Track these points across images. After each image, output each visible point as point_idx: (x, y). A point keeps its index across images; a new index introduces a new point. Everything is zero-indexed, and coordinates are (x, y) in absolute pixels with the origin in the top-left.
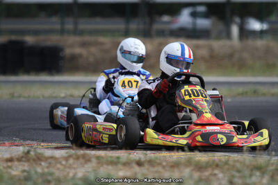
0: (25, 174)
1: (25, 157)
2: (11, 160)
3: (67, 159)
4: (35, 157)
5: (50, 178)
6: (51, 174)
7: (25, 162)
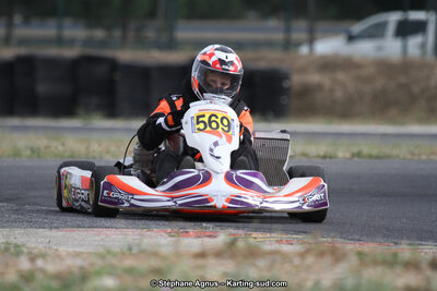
1: (229, 250)
2: (202, 255)
3: (302, 255)
4: (245, 252)
7: (227, 258)
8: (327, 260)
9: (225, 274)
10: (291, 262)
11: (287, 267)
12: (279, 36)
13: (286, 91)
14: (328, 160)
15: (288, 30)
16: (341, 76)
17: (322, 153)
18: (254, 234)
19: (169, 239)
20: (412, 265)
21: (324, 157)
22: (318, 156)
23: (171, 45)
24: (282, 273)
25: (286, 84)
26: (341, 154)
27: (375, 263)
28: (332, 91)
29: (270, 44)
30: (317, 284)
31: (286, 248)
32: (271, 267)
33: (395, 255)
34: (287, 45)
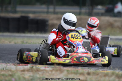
0: (31, 78)
1: (31, 70)
2: (24, 71)
3: (51, 71)
4: (36, 70)
7: (30, 72)
8: (58, 72)
9: (30, 76)
10: (48, 73)
11: (47, 74)
12: (45, 10)
13: (47, 25)
15: (48, 8)
18: (38, 65)
19: (14, 66)
20: (82, 74)
23: (15, 12)
24: (46, 76)
25: (47, 23)
27: (72, 73)
29: (43, 12)
31: (47, 69)
32: (42, 75)
33: (77, 71)
34: (48, 12)
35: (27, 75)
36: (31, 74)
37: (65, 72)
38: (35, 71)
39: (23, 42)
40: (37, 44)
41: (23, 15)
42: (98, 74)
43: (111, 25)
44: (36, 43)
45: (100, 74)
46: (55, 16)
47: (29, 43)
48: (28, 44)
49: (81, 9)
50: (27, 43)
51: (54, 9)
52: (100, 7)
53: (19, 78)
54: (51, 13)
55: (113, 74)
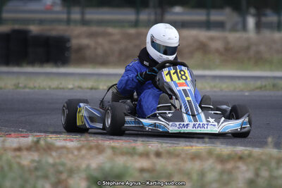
0: (35, 164)
1: (35, 146)
2: (19, 149)
3: (79, 149)
4: (45, 147)
5: (61, 168)
6: (63, 165)
7: (34, 151)
8: (94, 152)
9: (33, 161)
10: (72, 153)
11: (70, 156)
12: (64, 16)
13: (68, 49)
14: (93, 91)
15: (69, 13)
16: (100, 40)
17: (90, 86)
18: (51, 136)
20: (145, 155)
21: (91, 89)
22: (88, 88)
24: (69, 161)
25: (68, 45)
26: (101, 87)
27: (123, 153)
28: (96, 48)
29: (59, 21)
30: (88, 166)
31: (69, 144)
32: (60, 158)
33: (134, 148)
34: (68, 22)
35: (27, 159)
36: (35, 156)
37: (109, 152)
38: (44, 150)
39: (17, 86)
40: (48, 90)
41: (17, 27)
42: (178, 156)
43: (203, 48)
44: (44, 88)
45: (183, 156)
46: (85, 29)
47: (29, 88)
48: (27, 90)
49: (138, 13)
50: (25, 87)
51: (83, 13)
52: (178, 9)
53: (10, 166)
54: (76, 22)
55: (210, 153)
